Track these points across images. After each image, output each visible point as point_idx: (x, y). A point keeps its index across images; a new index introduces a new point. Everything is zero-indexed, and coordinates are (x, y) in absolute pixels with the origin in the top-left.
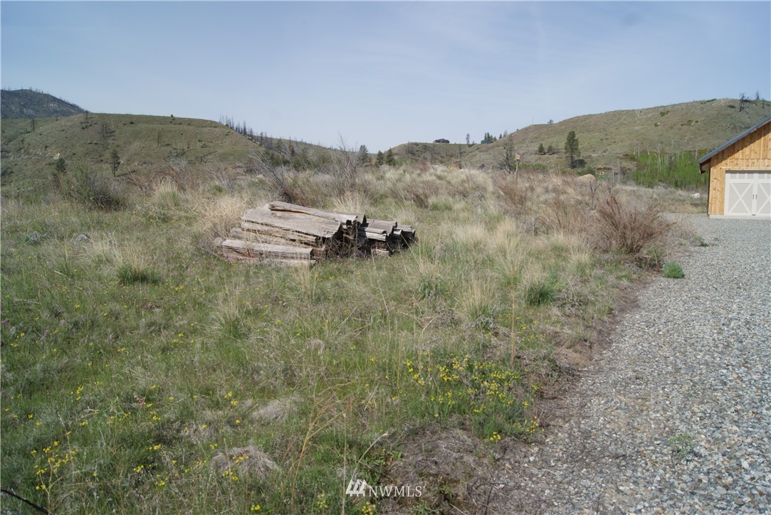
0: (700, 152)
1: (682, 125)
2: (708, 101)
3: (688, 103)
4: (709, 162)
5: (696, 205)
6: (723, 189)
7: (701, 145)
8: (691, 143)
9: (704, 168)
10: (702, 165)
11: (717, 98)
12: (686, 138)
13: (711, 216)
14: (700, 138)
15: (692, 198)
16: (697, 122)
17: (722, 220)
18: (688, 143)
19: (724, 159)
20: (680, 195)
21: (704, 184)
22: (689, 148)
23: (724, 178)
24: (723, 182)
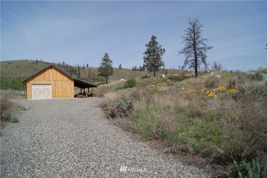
0: (24, 78)
1: (16, 68)
2: (25, 60)
3: (18, 61)
4: (26, 81)
5: (23, 96)
6: (31, 90)
7: (23, 75)
8: (20, 74)
9: (25, 83)
10: (24, 82)
11: (28, 60)
12: (18, 73)
13: (28, 100)
14: (23, 73)
15: (21, 93)
16: (22, 67)
17: (32, 100)
18: (19, 74)
19: (31, 80)
20: (17, 93)
21: (25, 89)
22: (19, 76)
23: (32, 86)
24: (31, 88)
